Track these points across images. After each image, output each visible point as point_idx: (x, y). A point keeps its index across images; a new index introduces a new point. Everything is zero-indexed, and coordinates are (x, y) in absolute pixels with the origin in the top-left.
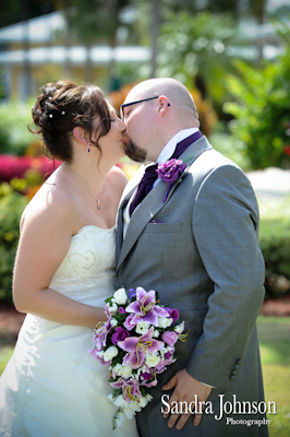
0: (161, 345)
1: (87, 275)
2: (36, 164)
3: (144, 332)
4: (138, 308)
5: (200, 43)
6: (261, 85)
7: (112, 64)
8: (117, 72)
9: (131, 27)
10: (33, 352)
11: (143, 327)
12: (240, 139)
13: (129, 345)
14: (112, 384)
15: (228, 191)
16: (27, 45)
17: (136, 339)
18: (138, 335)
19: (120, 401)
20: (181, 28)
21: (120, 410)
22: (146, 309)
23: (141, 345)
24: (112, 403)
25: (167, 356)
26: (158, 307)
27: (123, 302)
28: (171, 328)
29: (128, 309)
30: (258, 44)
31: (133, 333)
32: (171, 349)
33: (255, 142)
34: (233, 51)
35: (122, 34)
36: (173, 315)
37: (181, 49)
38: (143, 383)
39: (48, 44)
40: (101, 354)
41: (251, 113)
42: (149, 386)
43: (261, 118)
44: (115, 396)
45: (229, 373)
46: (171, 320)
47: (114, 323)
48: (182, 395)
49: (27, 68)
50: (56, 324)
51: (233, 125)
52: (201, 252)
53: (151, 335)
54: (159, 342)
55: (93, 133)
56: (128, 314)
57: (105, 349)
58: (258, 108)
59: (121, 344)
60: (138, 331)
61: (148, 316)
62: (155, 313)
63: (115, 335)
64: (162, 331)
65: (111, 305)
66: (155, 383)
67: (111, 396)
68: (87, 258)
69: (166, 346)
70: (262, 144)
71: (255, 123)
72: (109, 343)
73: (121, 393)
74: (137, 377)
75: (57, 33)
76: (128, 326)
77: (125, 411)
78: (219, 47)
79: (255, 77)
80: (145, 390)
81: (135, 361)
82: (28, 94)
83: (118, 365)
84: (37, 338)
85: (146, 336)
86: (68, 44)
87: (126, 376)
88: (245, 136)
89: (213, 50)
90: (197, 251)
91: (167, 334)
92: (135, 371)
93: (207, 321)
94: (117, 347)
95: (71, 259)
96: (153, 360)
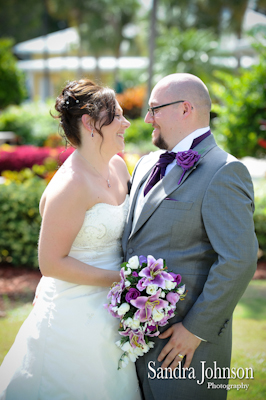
0: (166, 303)
1: (99, 244)
2: (54, 153)
3: (153, 293)
4: (148, 273)
5: (189, 55)
6: (240, 89)
7: (116, 71)
8: (121, 77)
9: (131, 41)
10: (53, 308)
11: (152, 289)
12: (222, 133)
13: (139, 303)
14: (120, 333)
15: (237, 183)
16: (46, 56)
17: (145, 298)
18: (148, 295)
19: (127, 347)
20: (174, 42)
21: (125, 354)
22: (156, 274)
23: (150, 303)
24: (119, 348)
25: (169, 312)
26: (165, 273)
27: (136, 267)
28: (174, 291)
29: (141, 274)
30: (237, 55)
31: (144, 293)
32: (173, 307)
33: (234, 135)
34: (216, 61)
35: (125, 46)
36: (177, 280)
37: (173, 59)
38: (148, 334)
39: (64, 55)
40: (115, 309)
41: (230, 111)
42: (152, 336)
43: (239, 116)
44: (123, 342)
45: (218, 330)
46: (175, 284)
47: (128, 284)
48: (177, 344)
49: (47, 74)
50: (72, 285)
51: (216, 122)
52: (207, 229)
53: (159, 295)
54: (164, 301)
55: (98, 123)
56: (140, 278)
57: (119, 305)
58: (237, 107)
59: (133, 302)
60: (148, 292)
61: (157, 279)
62: (162, 277)
63: (128, 295)
64: (167, 292)
65: (126, 269)
66: (157, 333)
67: (119, 343)
68: (100, 230)
69: (170, 304)
70: (240, 138)
71: (234, 120)
72: (123, 300)
73: (128, 340)
74: (144, 329)
75: (72, 46)
76: (140, 288)
77: (130, 355)
78: (204, 57)
79: (234, 82)
80: (148, 339)
81: (144, 316)
82: (47, 95)
83: (129, 319)
84: (56, 296)
85: (154, 296)
86: (80, 55)
87: (134, 328)
88: (225, 130)
89: (199, 60)
90: (203, 227)
91: (171, 295)
92: (142, 324)
93: (206, 285)
94: (130, 304)
95: (87, 230)
96: (159, 316)
